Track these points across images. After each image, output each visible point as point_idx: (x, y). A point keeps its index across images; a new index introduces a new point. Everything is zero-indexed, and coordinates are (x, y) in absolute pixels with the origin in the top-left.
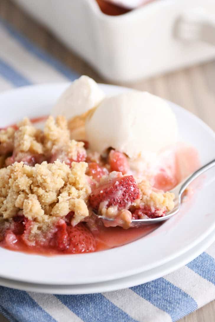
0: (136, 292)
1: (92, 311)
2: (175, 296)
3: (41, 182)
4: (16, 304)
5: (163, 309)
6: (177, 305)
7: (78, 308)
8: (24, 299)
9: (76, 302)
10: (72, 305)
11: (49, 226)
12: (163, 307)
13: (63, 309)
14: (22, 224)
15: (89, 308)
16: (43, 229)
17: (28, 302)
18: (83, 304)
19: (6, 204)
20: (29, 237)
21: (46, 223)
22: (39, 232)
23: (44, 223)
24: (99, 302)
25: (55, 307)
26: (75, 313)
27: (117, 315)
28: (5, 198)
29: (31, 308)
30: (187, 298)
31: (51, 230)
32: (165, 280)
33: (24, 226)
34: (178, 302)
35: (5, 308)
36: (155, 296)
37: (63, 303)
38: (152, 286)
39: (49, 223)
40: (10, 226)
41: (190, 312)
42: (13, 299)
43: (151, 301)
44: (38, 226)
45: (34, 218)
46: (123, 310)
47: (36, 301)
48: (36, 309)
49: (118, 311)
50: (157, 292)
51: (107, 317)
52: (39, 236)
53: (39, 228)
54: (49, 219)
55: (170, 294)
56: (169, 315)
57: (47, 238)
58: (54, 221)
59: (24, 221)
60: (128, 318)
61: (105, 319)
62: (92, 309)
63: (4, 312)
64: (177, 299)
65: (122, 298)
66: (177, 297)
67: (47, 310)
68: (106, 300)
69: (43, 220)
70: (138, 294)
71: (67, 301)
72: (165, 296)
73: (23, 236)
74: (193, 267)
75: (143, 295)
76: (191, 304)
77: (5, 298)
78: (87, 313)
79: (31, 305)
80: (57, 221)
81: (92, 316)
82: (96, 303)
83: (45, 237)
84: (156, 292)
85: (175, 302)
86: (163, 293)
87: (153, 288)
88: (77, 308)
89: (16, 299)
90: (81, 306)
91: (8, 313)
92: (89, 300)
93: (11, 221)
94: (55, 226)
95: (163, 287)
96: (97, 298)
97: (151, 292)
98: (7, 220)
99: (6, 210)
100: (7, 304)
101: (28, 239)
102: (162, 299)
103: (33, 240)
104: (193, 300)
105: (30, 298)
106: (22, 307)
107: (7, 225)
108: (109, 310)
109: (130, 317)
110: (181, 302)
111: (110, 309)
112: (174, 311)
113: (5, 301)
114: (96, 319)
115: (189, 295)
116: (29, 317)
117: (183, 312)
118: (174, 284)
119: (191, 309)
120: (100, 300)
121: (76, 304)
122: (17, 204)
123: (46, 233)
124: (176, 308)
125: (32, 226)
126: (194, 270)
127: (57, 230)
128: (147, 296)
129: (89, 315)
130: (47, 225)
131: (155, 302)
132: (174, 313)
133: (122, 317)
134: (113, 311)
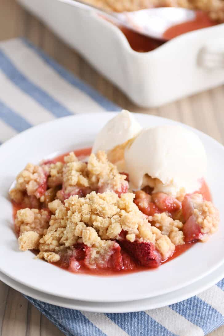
0: (172, 308)
1: (135, 326)
2: (206, 311)
3: (100, 210)
4: (71, 321)
5: (196, 323)
6: (208, 320)
7: (124, 323)
8: (77, 316)
9: (121, 318)
10: (118, 320)
11: (106, 250)
12: (196, 322)
13: (111, 324)
14: (83, 251)
15: (132, 323)
16: (101, 252)
17: (81, 319)
18: (127, 319)
19: (66, 234)
20: (90, 261)
21: (103, 248)
22: (98, 256)
23: (102, 247)
24: (141, 317)
25: (104, 322)
26: (121, 328)
27: (157, 329)
28: (64, 228)
29: (84, 324)
30: (217, 314)
31: (108, 253)
32: (197, 297)
33: (85, 252)
34: (209, 317)
35: (62, 324)
36: (189, 312)
37: (110, 319)
38: (186, 303)
39: (106, 247)
40: (72, 253)
41: (219, 326)
42: (68, 316)
43: (186, 316)
44: (96, 251)
45: (92, 244)
46: (162, 324)
47: (87, 318)
48: (88, 325)
49: (157, 326)
50: (191, 308)
51: (149, 331)
52: (98, 259)
53: (98, 253)
54: (105, 244)
55: (201, 310)
56: (202, 329)
57: (106, 260)
58: (110, 245)
59: (84, 248)
60: (166, 332)
61: (147, 332)
62: (135, 324)
63: (61, 327)
64: (208, 315)
65: (161, 314)
66: (208, 314)
67: (97, 326)
68: (147, 316)
69: (100, 246)
70: (174, 310)
71: (114, 317)
72: (197, 312)
73: (85, 261)
74: (221, 286)
75: (178, 311)
76: (220, 319)
77: (61, 315)
78: (131, 327)
79: (84, 321)
80: (112, 245)
81: (136, 330)
82: (138, 319)
83: (103, 259)
84: (189, 308)
85: (206, 318)
86: (195, 309)
87: (187, 305)
88: (122, 323)
89: (70, 317)
90: (126, 322)
91: (64, 328)
92: (132, 316)
93: (72, 249)
94: (111, 249)
95: (196, 304)
96: (139, 314)
97: (185, 308)
98: (69, 248)
99: (67, 240)
100: (63, 321)
101: (90, 264)
102: (195, 315)
103: (94, 264)
104: (222, 316)
105: (82, 315)
106: (76, 323)
107: (70, 252)
108: (149, 324)
109: (168, 330)
110: (212, 317)
111: (151, 323)
112: (206, 325)
113: (61, 318)
114: (140, 333)
115: (218, 311)
116: (83, 332)
117: (213, 326)
118: (205, 301)
119: (220, 323)
120: (142, 316)
121: (121, 319)
122: (77, 233)
123: (104, 256)
124: (207, 323)
125: (91, 252)
126: (221, 288)
127: (113, 252)
128: (182, 312)
129: (133, 329)
130: (104, 249)
131: (189, 317)
132: (206, 327)
133: (161, 331)
134: (153, 325)
